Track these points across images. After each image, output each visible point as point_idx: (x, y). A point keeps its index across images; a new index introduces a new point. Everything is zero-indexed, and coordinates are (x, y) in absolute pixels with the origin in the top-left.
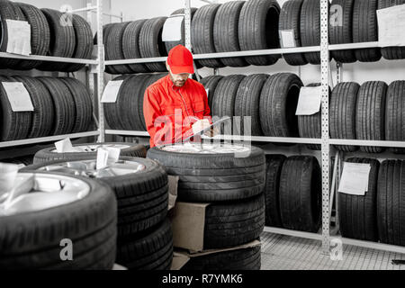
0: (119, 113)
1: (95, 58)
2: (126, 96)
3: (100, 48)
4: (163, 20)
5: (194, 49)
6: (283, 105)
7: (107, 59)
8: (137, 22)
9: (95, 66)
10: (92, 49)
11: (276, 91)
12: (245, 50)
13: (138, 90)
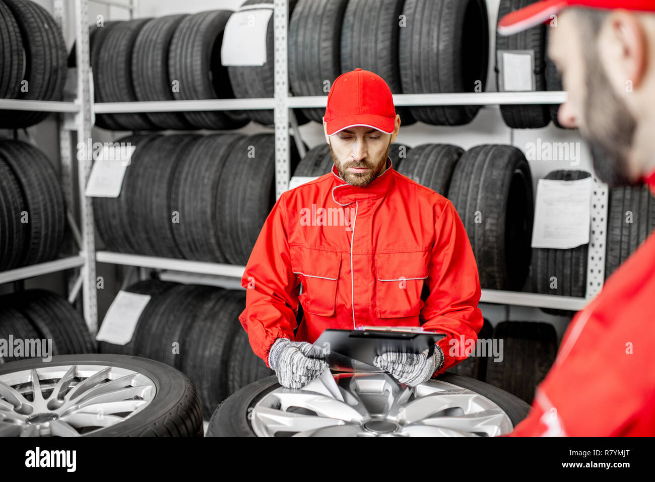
0: (126, 220)
1: (71, 97)
2: (140, 183)
3: (84, 75)
4: (224, 17)
5: (296, 85)
6: (502, 220)
7: (98, 99)
8: (165, 19)
9: (72, 115)
10: (64, 78)
11: (486, 189)
12: (413, 92)
13: (169, 170)
